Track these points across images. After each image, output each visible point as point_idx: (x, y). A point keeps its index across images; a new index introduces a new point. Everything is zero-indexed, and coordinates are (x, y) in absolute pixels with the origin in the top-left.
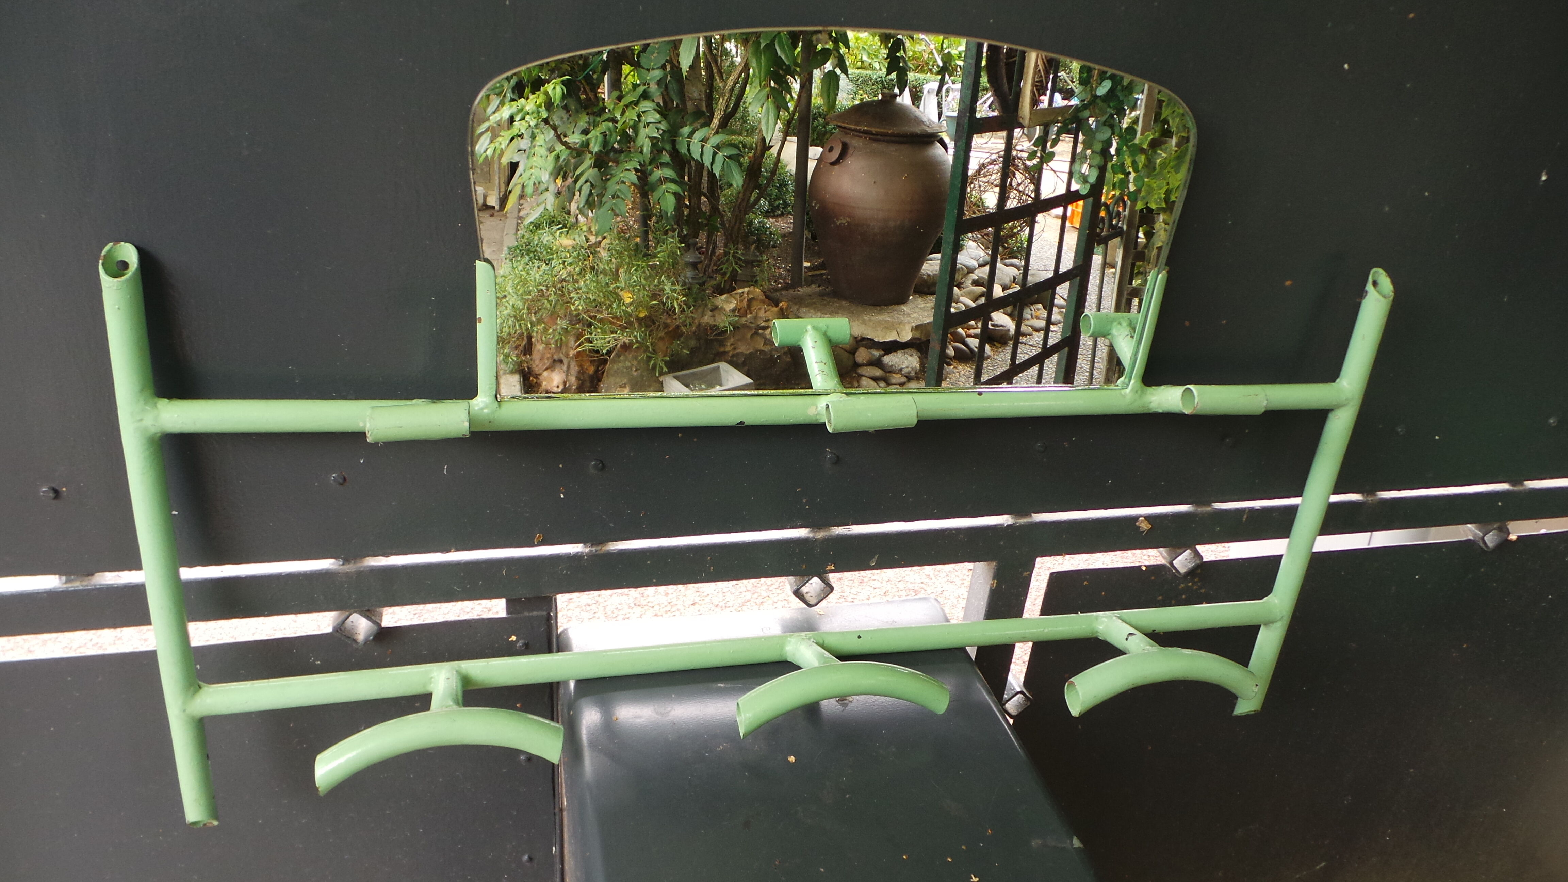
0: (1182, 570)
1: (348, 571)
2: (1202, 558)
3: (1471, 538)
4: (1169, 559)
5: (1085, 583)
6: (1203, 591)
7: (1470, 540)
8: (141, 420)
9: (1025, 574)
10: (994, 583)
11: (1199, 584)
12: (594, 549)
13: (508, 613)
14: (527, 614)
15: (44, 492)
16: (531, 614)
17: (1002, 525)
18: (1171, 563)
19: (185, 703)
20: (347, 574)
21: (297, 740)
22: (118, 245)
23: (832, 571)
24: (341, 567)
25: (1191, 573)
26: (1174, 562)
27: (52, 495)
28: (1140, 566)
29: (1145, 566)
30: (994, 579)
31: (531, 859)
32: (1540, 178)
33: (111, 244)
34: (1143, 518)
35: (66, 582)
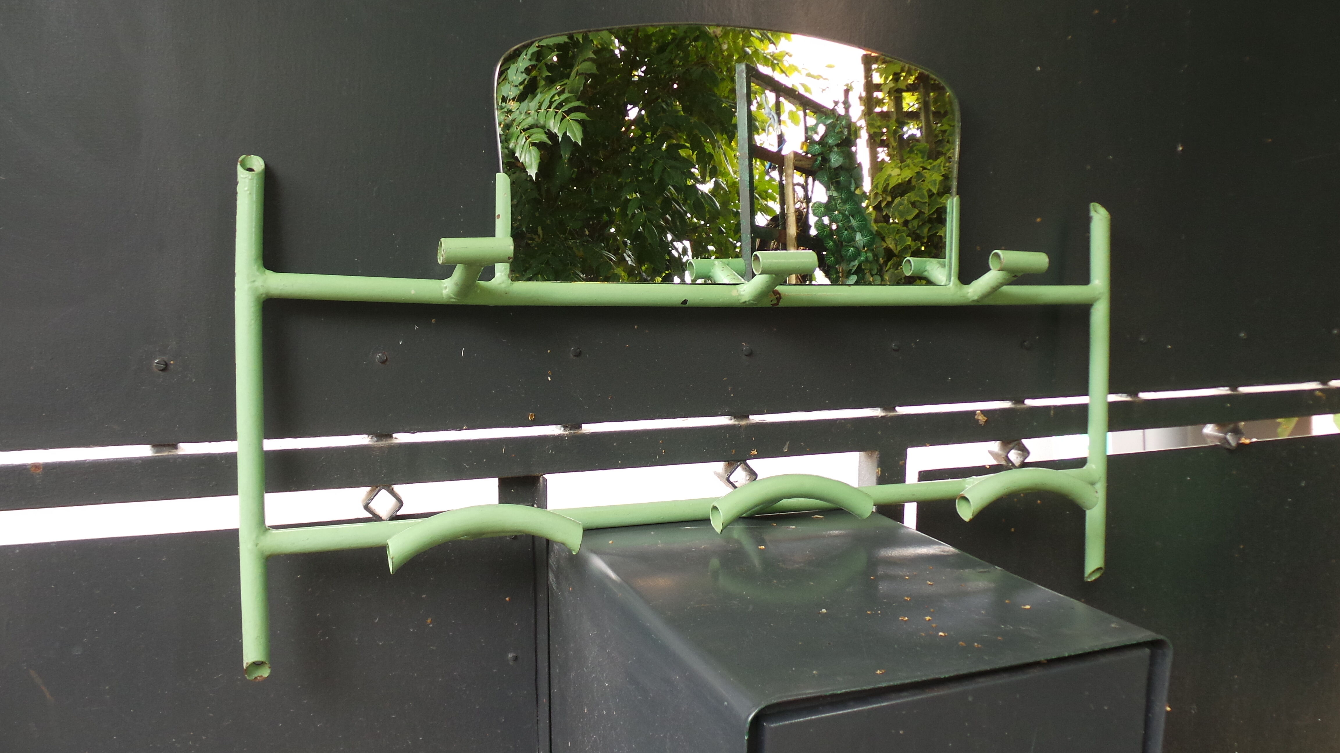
1: (382, 445)
4: (1003, 455)
8: (254, 281)
9: (901, 463)
10: (878, 471)
12: (572, 432)
15: (156, 364)
17: (877, 417)
18: (1007, 457)
19: (257, 537)
20: (381, 449)
22: (249, 157)
23: (755, 457)
24: (376, 443)
26: (1009, 455)
27: (163, 367)
29: (988, 465)
30: (878, 467)
33: (245, 156)
34: (979, 412)
35: (156, 451)
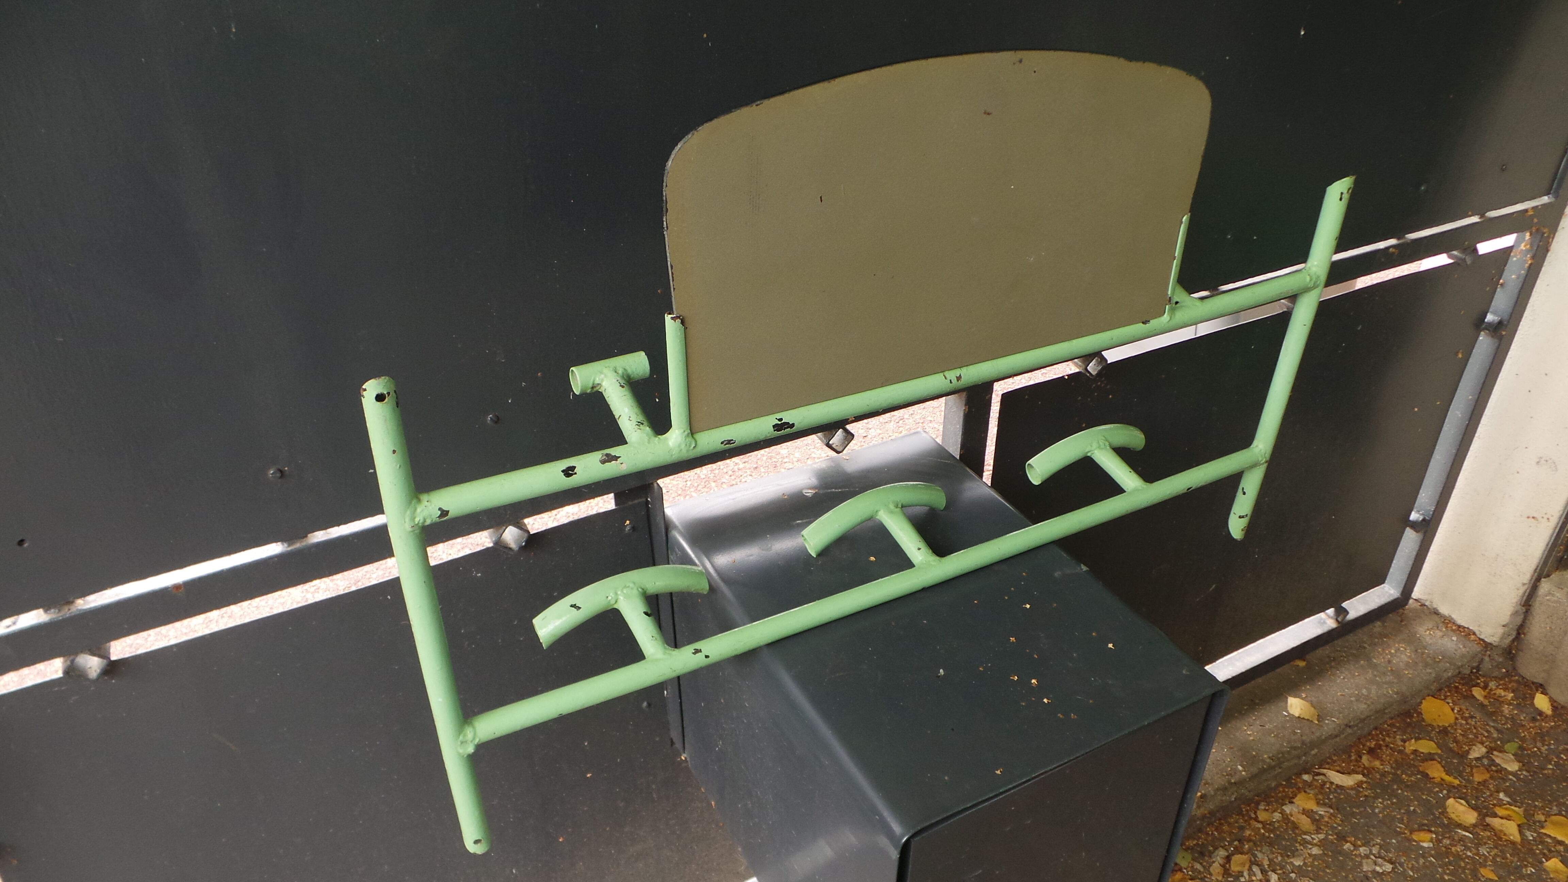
0: (1094, 373)
2: (1106, 360)
3: (1285, 310)
4: (1084, 367)
5: (1027, 397)
6: (1108, 387)
7: (1285, 311)
9: (987, 397)
11: (1105, 382)
13: (616, 505)
14: (630, 503)
15: (272, 474)
16: (634, 502)
18: (1086, 369)
21: (467, 643)
25: (1100, 374)
26: (1088, 368)
27: (279, 475)
28: (1063, 377)
29: (1067, 375)
30: (966, 405)
31: (649, 705)
32: (1300, 33)
35: (289, 546)
